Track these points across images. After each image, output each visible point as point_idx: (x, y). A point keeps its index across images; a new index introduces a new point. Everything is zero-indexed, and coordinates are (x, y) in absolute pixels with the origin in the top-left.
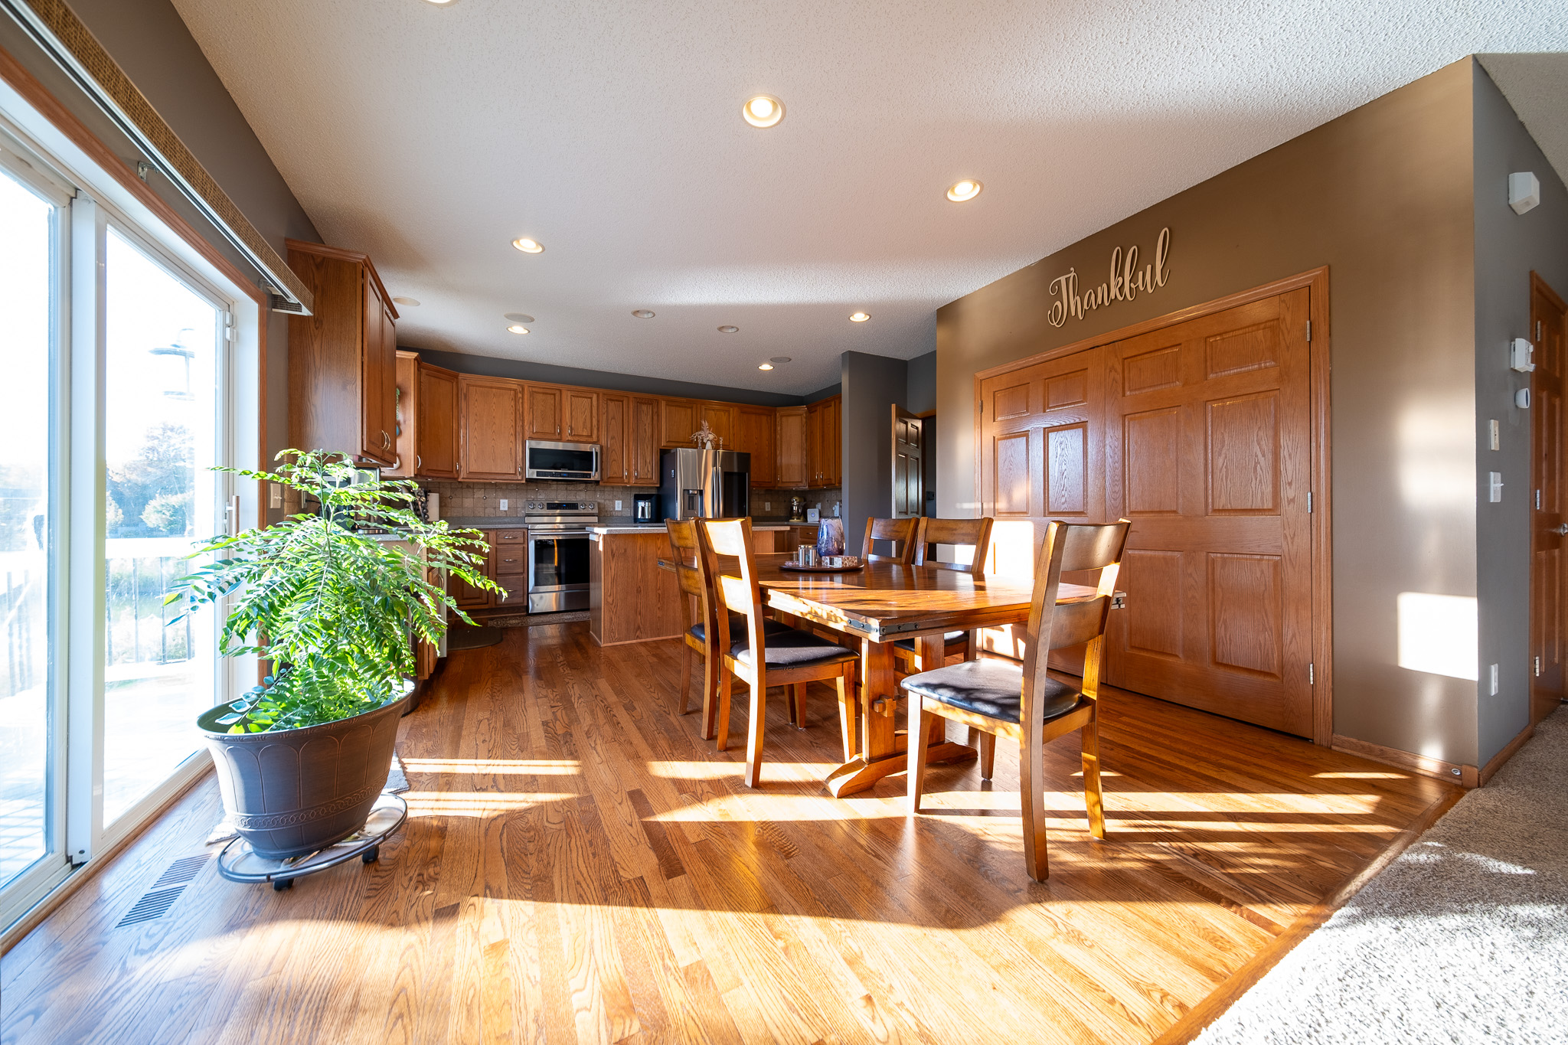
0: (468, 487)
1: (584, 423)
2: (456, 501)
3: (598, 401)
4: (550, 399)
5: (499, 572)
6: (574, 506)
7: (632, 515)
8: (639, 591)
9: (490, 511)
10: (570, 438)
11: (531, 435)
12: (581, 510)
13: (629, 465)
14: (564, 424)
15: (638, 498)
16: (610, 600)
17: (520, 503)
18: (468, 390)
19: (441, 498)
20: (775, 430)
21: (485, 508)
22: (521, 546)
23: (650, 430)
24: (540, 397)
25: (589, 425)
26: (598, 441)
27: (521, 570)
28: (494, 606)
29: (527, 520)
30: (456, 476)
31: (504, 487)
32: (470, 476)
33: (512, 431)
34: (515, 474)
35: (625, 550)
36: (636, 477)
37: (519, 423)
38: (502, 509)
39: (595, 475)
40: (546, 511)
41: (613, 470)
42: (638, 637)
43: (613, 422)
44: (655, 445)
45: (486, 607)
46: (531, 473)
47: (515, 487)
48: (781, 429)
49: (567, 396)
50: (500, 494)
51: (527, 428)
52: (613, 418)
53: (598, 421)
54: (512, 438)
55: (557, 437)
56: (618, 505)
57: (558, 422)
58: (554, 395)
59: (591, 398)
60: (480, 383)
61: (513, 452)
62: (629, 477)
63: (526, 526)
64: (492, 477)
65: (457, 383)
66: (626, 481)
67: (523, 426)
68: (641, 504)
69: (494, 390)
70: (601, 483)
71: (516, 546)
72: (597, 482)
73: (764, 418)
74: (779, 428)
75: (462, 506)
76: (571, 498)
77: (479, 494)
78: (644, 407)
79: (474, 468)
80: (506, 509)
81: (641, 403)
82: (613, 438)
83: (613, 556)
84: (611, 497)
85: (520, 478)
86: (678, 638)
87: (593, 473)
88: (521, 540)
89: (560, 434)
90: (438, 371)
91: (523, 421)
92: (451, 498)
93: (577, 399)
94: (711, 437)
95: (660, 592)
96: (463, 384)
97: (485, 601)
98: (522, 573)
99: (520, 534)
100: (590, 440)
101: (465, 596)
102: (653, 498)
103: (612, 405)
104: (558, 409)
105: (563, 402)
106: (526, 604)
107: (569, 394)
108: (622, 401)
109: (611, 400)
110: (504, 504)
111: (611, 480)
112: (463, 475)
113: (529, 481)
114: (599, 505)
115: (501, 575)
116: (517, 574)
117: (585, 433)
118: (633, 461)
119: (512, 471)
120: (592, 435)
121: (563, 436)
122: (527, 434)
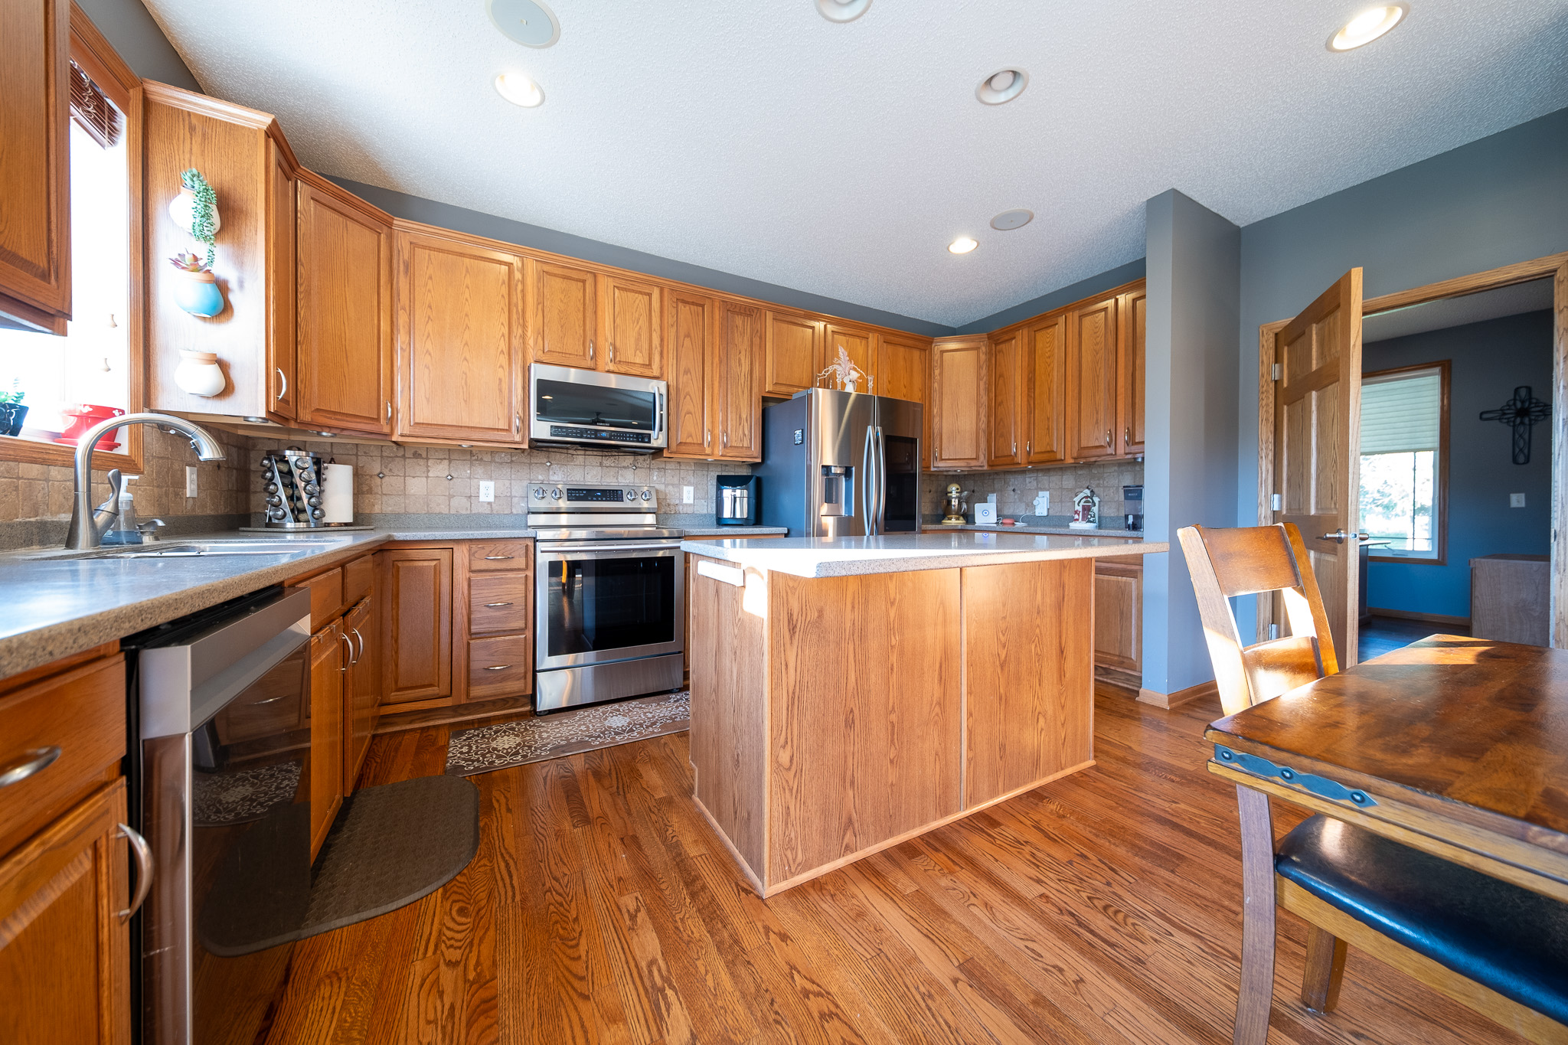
0: (417, 455)
1: (638, 340)
2: (391, 482)
3: (662, 301)
4: (575, 289)
5: (474, 628)
6: (614, 495)
7: (714, 512)
8: (849, 724)
9: (459, 505)
10: (611, 367)
11: (540, 356)
12: (626, 504)
13: (713, 422)
14: (601, 340)
15: (723, 481)
16: (784, 757)
17: (518, 488)
18: (412, 254)
19: (357, 475)
20: (930, 375)
21: (451, 497)
22: (522, 575)
23: (748, 362)
24: (557, 284)
25: (645, 346)
26: (662, 375)
27: (521, 624)
28: (463, 701)
29: (533, 520)
30: (386, 429)
31: (487, 458)
32: (418, 431)
33: (503, 345)
34: (509, 430)
35: (821, 612)
36: (725, 446)
37: (517, 331)
38: (482, 498)
39: (658, 439)
40: (564, 504)
41: (687, 431)
42: (849, 849)
43: (687, 342)
44: (755, 390)
45: (447, 702)
46: (541, 429)
47: (507, 459)
48: (941, 374)
49: (605, 285)
50: (479, 470)
51: (531, 342)
52: (688, 336)
53: (662, 340)
54: (504, 360)
55: (589, 363)
56: (688, 494)
57: (590, 336)
58: (584, 282)
59: (650, 295)
60: (436, 244)
61: (505, 386)
62: (712, 444)
63: (531, 533)
64: (464, 434)
65: (390, 237)
66: (708, 451)
67: (523, 337)
68: (728, 493)
69: (467, 260)
70: (665, 454)
71: (510, 575)
72: (658, 452)
73: (916, 354)
74: (937, 372)
75: (404, 493)
76: (609, 482)
77: (439, 470)
78: (739, 320)
79: (424, 415)
80: (491, 499)
81: (733, 312)
82: (687, 372)
83: (793, 630)
84: (676, 480)
85: (518, 438)
86: (933, 834)
87: (654, 434)
88: (520, 562)
89: (594, 357)
90: (343, 200)
91: (524, 327)
92: (381, 475)
93: (624, 294)
94: (854, 375)
95: (893, 717)
96: (403, 242)
97: (446, 692)
98: (522, 631)
99: (518, 549)
100: (647, 372)
101: (401, 684)
102: (752, 483)
103: (684, 310)
104: (590, 309)
105: (600, 299)
106: (529, 692)
107: (611, 283)
108: (703, 306)
109: (684, 302)
110: (487, 490)
111: (683, 448)
112: (401, 430)
113: (537, 445)
114: (657, 491)
115: (480, 635)
116: (513, 632)
117: (639, 360)
118: (720, 416)
119: (503, 425)
120: (649, 365)
121: (600, 363)
122: (531, 354)
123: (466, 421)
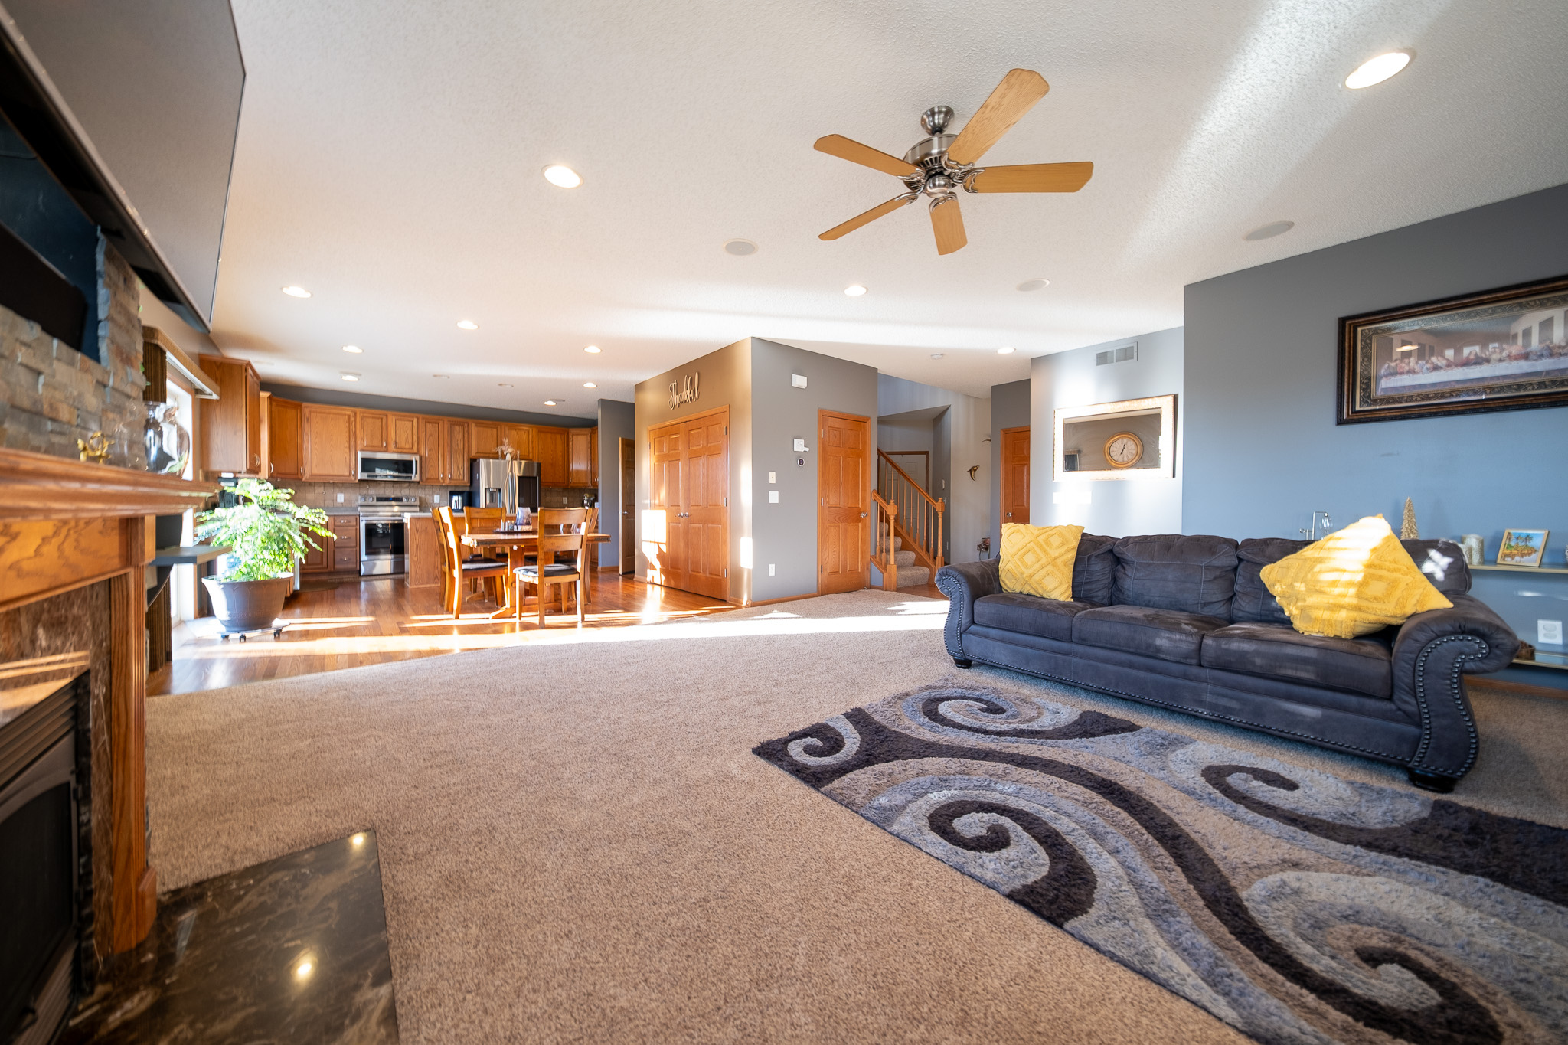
0: (311, 485)
1: (407, 439)
3: (418, 422)
4: (378, 422)
5: (336, 545)
6: (398, 499)
9: (328, 503)
10: (394, 450)
11: (363, 448)
12: (401, 502)
13: (444, 470)
14: (389, 440)
15: (452, 493)
17: (354, 497)
18: (310, 415)
20: (567, 445)
21: (325, 500)
22: (353, 528)
23: (462, 444)
24: (370, 420)
25: (410, 440)
26: (418, 452)
27: (353, 544)
29: (359, 509)
30: (301, 477)
31: (340, 485)
32: (313, 477)
33: (347, 445)
34: (349, 476)
36: (452, 479)
37: (353, 439)
38: (338, 499)
39: (416, 477)
40: (375, 503)
41: (431, 473)
43: (431, 438)
44: (465, 456)
46: (362, 476)
47: (349, 485)
48: (572, 445)
49: (392, 419)
50: (337, 490)
51: (359, 443)
52: (431, 435)
53: (418, 438)
54: (347, 450)
55: (384, 449)
56: (436, 498)
57: (385, 438)
58: (382, 418)
59: (412, 421)
60: (320, 410)
61: (348, 460)
62: (444, 478)
63: (359, 513)
64: (331, 478)
65: (301, 410)
66: (442, 481)
67: (355, 441)
68: (455, 498)
69: (332, 415)
70: (421, 483)
71: (350, 527)
72: (418, 482)
73: (557, 437)
74: (570, 444)
76: (397, 494)
77: (320, 490)
78: (457, 428)
79: (315, 471)
80: (343, 500)
81: (454, 425)
82: (430, 450)
84: (430, 493)
85: (353, 479)
87: (413, 476)
88: (353, 524)
89: (386, 446)
90: (286, 402)
91: (356, 438)
93: (400, 421)
94: (510, 450)
96: (306, 411)
97: (329, 543)
98: (355, 547)
99: (353, 519)
100: (411, 451)
102: (465, 494)
103: (429, 426)
104: (385, 428)
105: (389, 424)
106: (357, 568)
107: (395, 416)
108: (438, 424)
109: (429, 423)
110: (341, 497)
111: (429, 480)
112: (306, 476)
113: (361, 481)
114: (420, 498)
115: (338, 548)
116: (351, 547)
117: (407, 446)
118: (448, 467)
119: (347, 473)
120: (412, 448)
121: (389, 449)
122: (359, 447)
123: (332, 473)
